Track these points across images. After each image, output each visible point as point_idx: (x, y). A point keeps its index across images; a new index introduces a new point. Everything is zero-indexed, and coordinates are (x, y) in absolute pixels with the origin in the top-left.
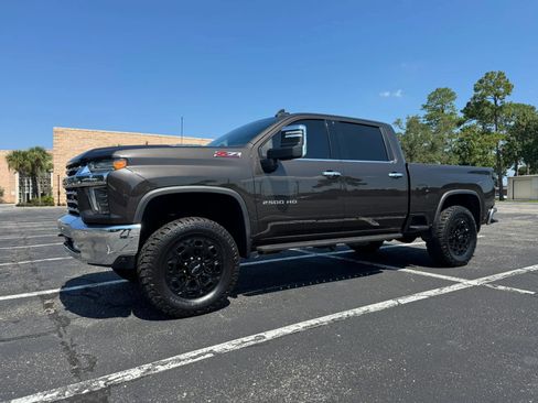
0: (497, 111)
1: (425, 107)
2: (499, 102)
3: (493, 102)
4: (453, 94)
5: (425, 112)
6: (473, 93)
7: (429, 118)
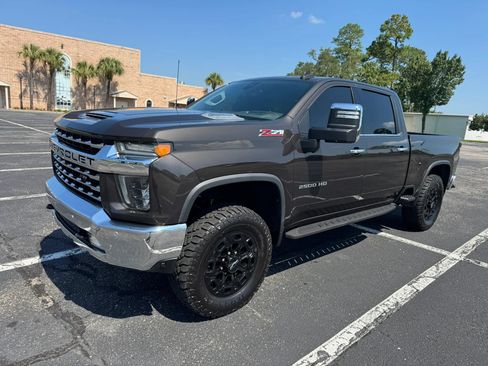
0: (396, 52)
1: (336, 40)
2: (399, 44)
3: (394, 44)
4: (361, 31)
5: (335, 46)
6: (379, 33)
7: (338, 51)
